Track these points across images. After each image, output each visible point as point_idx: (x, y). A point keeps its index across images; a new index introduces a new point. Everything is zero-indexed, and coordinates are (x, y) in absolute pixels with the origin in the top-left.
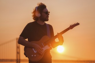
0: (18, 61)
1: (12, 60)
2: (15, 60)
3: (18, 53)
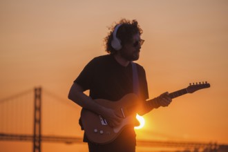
0: (37, 139)
1: (22, 138)
2: (30, 136)
3: (37, 121)
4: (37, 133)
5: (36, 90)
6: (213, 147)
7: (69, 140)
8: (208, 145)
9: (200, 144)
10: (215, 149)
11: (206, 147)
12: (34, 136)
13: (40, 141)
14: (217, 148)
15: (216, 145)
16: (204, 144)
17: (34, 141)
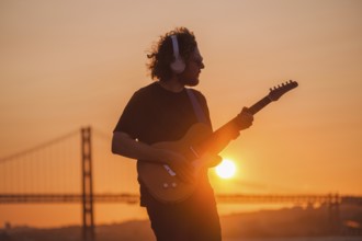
0: (88, 199)
1: (67, 198)
2: (77, 196)
3: (87, 175)
4: (87, 191)
5: (83, 131)
6: (334, 201)
7: (132, 199)
8: (325, 197)
9: (315, 197)
10: (337, 204)
11: (323, 200)
12: (84, 196)
13: (91, 202)
14: (340, 201)
15: (337, 197)
16: (321, 197)
17: (84, 202)
